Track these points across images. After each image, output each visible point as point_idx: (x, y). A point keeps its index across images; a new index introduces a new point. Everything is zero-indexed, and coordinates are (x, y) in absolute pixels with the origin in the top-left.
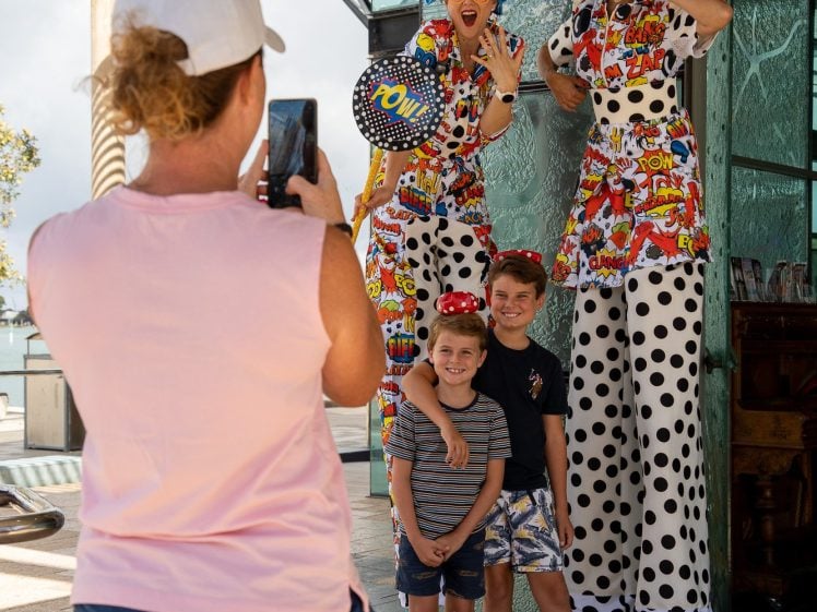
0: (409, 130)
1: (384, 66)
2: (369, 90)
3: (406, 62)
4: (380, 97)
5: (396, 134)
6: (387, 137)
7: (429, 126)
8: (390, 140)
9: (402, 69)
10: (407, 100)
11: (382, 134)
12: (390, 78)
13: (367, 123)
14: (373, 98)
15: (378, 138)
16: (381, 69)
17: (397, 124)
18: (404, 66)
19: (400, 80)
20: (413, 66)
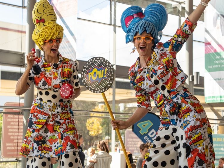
0: (106, 80)
1: (85, 68)
2: (86, 78)
3: (91, 61)
4: (91, 78)
5: (104, 85)
6: (102, 87)
7: (111, 74)
8: (103, 88)
9: (91, 64)
10: (99, 72)
11: (100, 88)
12: (89, 70)
13: (93, 88)
14: (89, 79)
15: (99, 90)
16: (85, 69)
17: (102, 81)
18: (91, 63)
19: (93, 68)
20: (93, 61)
